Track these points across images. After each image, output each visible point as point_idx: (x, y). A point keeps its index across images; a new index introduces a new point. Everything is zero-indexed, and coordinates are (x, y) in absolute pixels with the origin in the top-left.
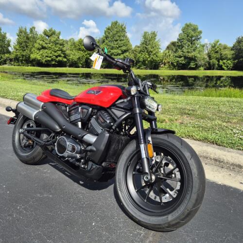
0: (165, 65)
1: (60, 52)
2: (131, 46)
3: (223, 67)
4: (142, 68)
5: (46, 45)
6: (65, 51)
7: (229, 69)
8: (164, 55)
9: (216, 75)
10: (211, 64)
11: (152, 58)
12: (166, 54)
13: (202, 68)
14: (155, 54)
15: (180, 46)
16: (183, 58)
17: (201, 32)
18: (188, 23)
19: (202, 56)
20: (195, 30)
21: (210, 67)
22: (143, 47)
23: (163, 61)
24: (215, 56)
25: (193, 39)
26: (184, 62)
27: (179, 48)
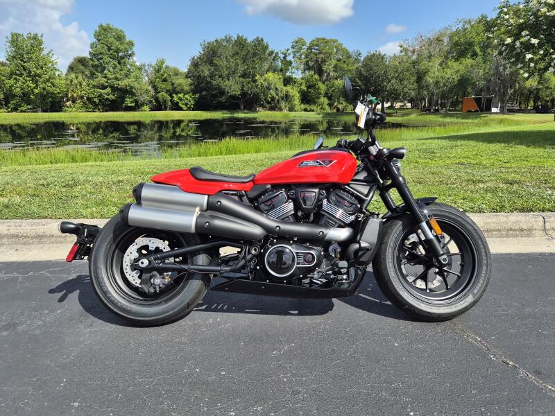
0: (74, 102)
3: (181, 105)
4: (23, 108)
7: (189, 109)
8: (68, 82)
9: (172, 119)
10: (161, 100)
11: (43, 88)
12: (71, 81)
13: (146, 108)
14: (48, 80)
15: (98, 66)
16: (109, 90)
17: (131, 44)
18: (104, 25)
19: (143, 85)
20: (120, 38)
21: (159, 106)
22: (16, 65)
23: (70, 96)
24: (164, 86)
25: (120, 54)
26: (111, 97)
27: (98, 72)
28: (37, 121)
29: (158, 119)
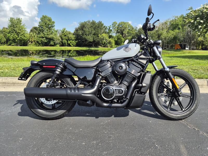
0: (32, 43)
3: (71, 45)
4: (13, 44)
7: (74, 46)
8: (30, 35)
9: (67, 49)
10: (64, 43)
11: (21, 37)
12: (31, 35)
13: (58, 45)
14: (23, 35)
15: (41, 30)
16: (45, 38)
17: (54, 22)
18: (44, 15)
19: (57, 37)
20: (50, 20)
21: (63, 45)
22: (12, 29)
23: (30, 40)
24: (65, 38)
25: (49, 26)
26: (46, 41)
27: (41, 32)
28: (17, 49)
29: (63, 49)
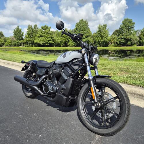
0: (112, 43)
1: (50, 38)
2: (91, 33)
5: (43, 35)
6: (53, 38)
8: (111, 38)
10: (141, 42)
11: (104, 40)
13: (135, 45)
14: (106, 37)
15: (121, 32)
16: (123, 39)
17: (134, 23)
18: (126, 19)
20: (130, 22)
21: (140, 44)
22: (98, 34)
25: (129, 27)
26: (124, 42)
27: (121, 34)
29: (139, 49)
